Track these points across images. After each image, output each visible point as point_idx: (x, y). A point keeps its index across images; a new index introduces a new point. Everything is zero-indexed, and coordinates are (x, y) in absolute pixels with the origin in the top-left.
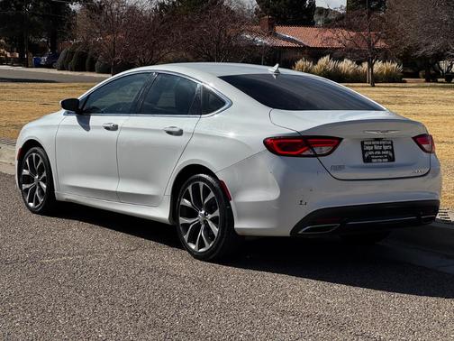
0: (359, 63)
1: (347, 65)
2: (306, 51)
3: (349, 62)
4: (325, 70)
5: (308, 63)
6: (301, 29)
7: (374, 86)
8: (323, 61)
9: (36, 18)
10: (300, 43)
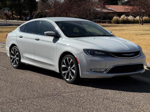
0: (135, 17)
1: (130, 18)
2: (116, 13)
3: (132, 17)
4: (123, 20)
5: (117, 17)
6: (114, 6)
7: (143, 25)
8: (123, 17)
9: (25, 4)
10: (114, 11)
